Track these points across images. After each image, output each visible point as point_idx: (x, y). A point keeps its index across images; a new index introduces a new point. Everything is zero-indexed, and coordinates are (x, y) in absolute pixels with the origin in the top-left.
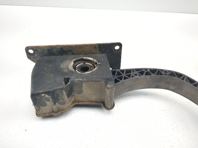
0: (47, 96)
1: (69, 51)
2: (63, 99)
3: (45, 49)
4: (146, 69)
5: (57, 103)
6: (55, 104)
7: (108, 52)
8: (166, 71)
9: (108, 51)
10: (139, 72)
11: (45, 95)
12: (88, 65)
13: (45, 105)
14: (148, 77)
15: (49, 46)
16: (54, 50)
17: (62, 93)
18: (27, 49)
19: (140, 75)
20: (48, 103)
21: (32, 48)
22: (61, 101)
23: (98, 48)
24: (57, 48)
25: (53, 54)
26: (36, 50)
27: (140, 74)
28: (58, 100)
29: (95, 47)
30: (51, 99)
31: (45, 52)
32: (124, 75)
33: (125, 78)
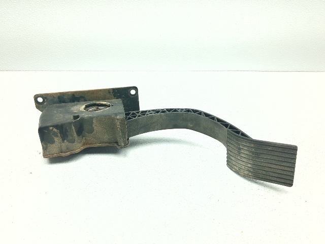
0: (55, 130)
1: (82, 97)
2: (72, 136)
3: (55, 96)
4: (163, 109)
5: (65, 141)
6: (63, 140)
7: (123, 97)
10: (155, 112)
11: (53, 129)
13: (53, 142)
14: (163, 114)
15: (60, 93)
16: (65, 97)
17: (71, 128)
18: (36, 97)
20: (56, 139)
21: (41, 96)
22: (70, 138)
23: (113, 92)
24: (69, 95)
25: (64, 102)
26: (46, 98)
28: (67, 136)
29: (109, 92)
30: (59, 135)
31: (55, 100)
32: (138, 115)
33: (139, 116)
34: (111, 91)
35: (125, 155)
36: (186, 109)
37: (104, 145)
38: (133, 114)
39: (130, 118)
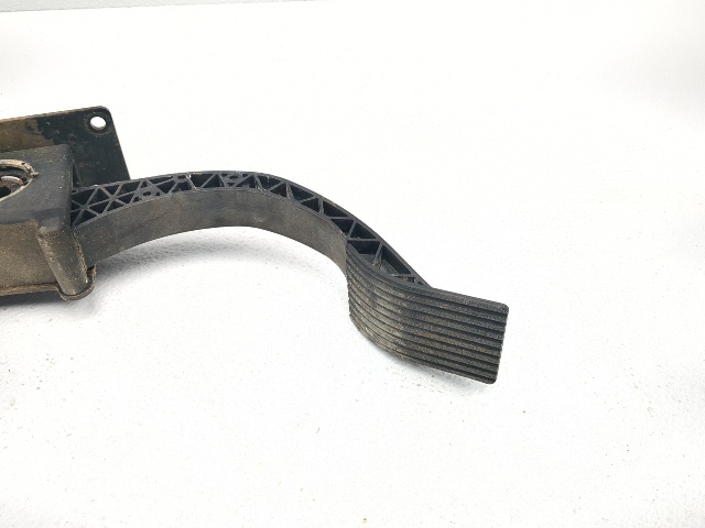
4: (182, 176)
7: (73, 139)
8: (234, 176)
9: (72, 135)
10: (159, 187)
12: (10, 181)
14: (181, 194)
19: (158, 194)
23: (39, 128)
27: (159, 190)
29: (29, 128)
32: (112, 198)
33: (115, 205)
34: (34, 125)
35: (91, 308)
36: (245, 174)
37: (32, 289)
38: (101, 196)
39: (88, 216)
